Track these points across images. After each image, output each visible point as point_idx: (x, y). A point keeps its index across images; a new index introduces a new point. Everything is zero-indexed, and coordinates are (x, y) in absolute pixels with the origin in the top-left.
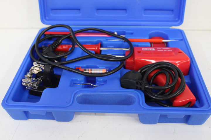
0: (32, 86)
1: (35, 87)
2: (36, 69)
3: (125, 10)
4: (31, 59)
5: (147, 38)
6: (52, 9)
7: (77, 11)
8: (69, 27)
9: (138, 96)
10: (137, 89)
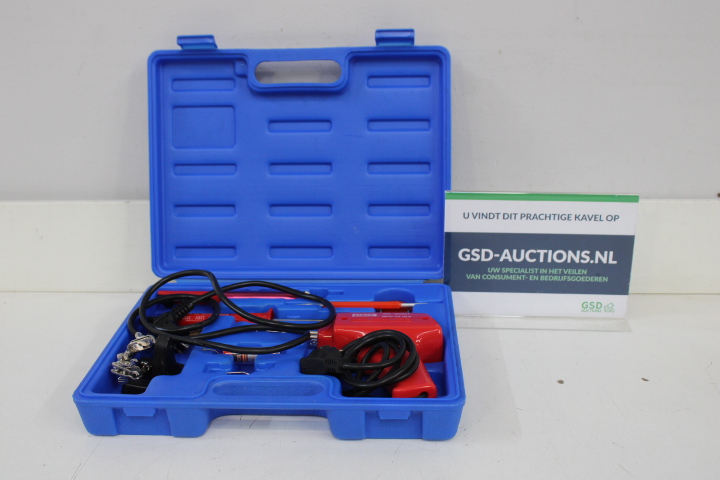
0: (131, 374)
1: (134, 376)
2: (140, 343)
3: (330, 247)
4: (129, 332)
5: (371, 300)
6: (178, 247)
7: (230, 251)
8: (210, 273)
9: (328, 384)
10: (329, 373)
